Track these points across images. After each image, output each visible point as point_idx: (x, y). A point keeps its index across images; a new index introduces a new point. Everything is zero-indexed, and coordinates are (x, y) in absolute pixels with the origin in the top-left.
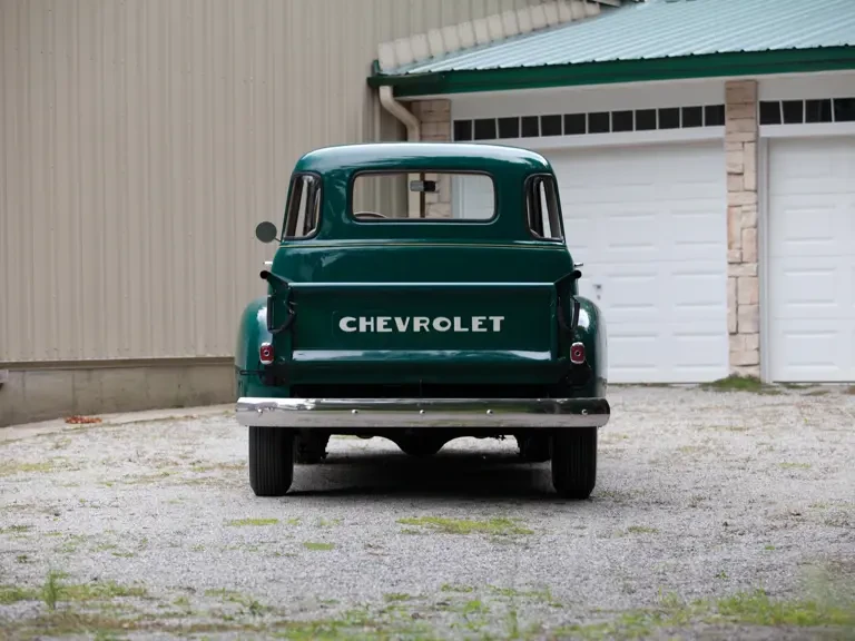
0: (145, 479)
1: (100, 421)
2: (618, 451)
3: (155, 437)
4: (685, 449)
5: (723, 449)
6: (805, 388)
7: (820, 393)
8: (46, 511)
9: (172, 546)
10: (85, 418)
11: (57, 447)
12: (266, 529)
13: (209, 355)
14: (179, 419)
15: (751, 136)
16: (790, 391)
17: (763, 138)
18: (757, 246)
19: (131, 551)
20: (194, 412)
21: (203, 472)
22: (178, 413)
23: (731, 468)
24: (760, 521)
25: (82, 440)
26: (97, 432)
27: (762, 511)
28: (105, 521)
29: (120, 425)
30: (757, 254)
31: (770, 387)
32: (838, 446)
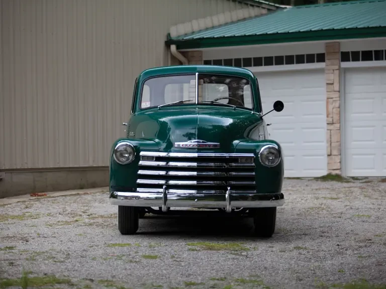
0: (67, 223)
1: (46, 195)
2: (282, 209)
3: (71, 203)
4: (312, 208)
5: (329, 208)
6: (361, 179)
7: (369, 182)
8: (22, 239)
9: (81, 257)
10: (39, 194)
11: (27, 207)
12: (125, 248)
13: (95, 166)
14: (82, 194)
15: (337, 67)
16: (355, 181)
17: (343, 68)
18: (340, 116)
19: (62, 260)
20: (88, 191)
21: (94, 219)
22: (81, 192)
23: (335, 217)
24: (353, 243)
25: (38, 204)
26: (44, 201)
27: (353, 238)
28: (50, 244)
29: (56, 197)
30: (340, 119)
31: (346, 179)
32: (381, 207)
